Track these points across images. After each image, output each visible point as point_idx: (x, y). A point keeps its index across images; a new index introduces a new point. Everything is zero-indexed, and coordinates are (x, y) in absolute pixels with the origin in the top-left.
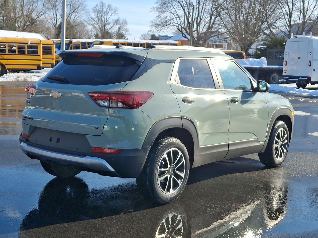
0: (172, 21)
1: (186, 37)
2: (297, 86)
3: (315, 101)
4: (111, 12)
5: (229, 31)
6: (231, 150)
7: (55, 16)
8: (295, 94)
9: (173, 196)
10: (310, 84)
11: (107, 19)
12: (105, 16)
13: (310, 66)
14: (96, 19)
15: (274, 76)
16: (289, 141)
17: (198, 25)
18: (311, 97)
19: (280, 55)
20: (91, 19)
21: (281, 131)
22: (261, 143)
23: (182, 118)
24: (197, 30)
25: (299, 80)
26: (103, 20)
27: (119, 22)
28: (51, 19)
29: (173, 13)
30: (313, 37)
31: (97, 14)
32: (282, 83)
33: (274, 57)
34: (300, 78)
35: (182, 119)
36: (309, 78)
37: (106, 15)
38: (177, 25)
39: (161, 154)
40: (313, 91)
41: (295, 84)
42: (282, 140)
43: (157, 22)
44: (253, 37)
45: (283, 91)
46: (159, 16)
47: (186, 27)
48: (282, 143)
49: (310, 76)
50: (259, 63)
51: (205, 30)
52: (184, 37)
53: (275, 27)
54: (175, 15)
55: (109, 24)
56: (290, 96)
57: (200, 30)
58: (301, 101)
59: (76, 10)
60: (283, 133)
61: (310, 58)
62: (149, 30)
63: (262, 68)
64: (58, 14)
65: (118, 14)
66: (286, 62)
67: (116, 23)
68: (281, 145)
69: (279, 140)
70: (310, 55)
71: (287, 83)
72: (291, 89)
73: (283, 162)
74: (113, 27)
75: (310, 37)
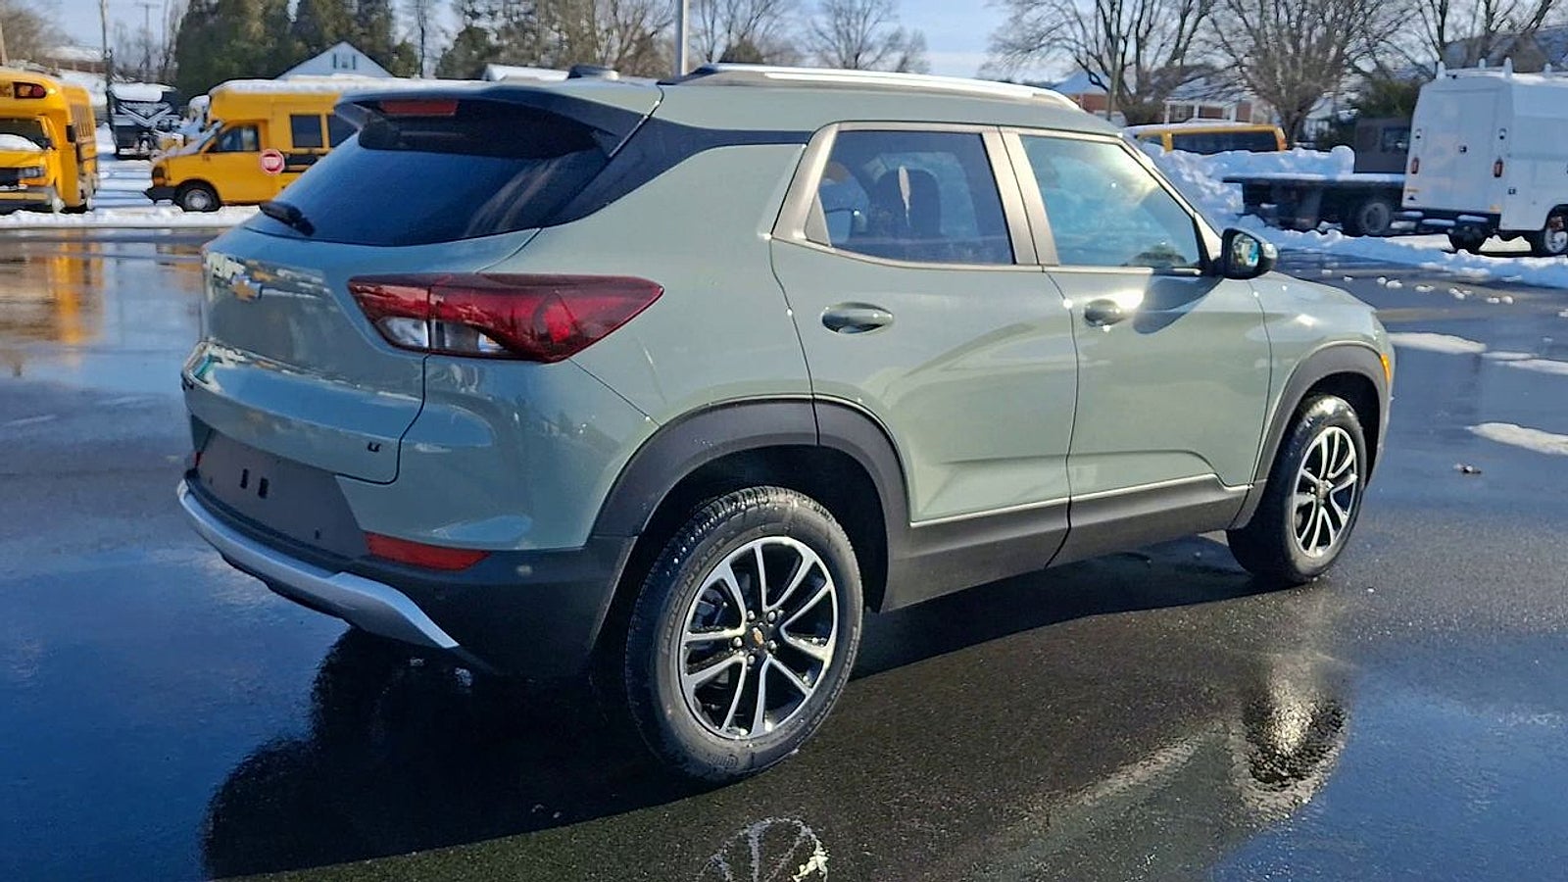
0: (1055, 34)
1: (1099, 84)
2: (1451, 245)
3: (1509, 300)
4: (876, 11)
5: (1239, 63)
6: (1079, 529)
7: (709, 27)
8: (1441, 271)
9: (768, 747)
10: (1496, 238)
11: (865, 34)
12: (858, 23)
13: (1498, 175)
14: (832, 35)
15: (1376, 209)
16: (1364, 477)
17: (1141, 44)
18: (1496, 284)
19: (1400, 139)
20: (815, 34)
21: (1331, 439)
22: (1234, 492)
23: (814, 401)
24: (1138, 62)
25: (1460, 225)
26: (853, 36)
27: (899, 42)
28: (698, 36)
29: (1063, 7)
30: (1515, 76)
31: (835, 21)
32: (1403, 232)
33: (1378, 146)
34: (1463, 218)
35: (816, 406)
36: (1495, 218)
37: (861, 20)
38: (1074, 45)
39: (697, 568)
40: (1503, 265)
41: (1446, 237)
42: (1330, 475)
43: (1011, 37)
44: (1317, 80)
45: (1399, 261)
46: (1016, 17)
47: (1100, 52)
48: (1331, 486)
49: (1497, 211)
50: (1327, 166)
51: (1161, 62)
52: (1093, 83)
53: (1389, 48)
54: (1068, 13)
55: (870, 48)
56: (1424, 279)
57: (1147, 60)
58: (1458, 300)
59: (771, 6)
60: (1340, 446)
61: (1499, 149)
62: (984, 63)
63: (1334, 182)
64: (718, 22)
65: (897, 17)
66: (1416, 160)
67: (891, 45)
68: (1328, 494)
69: (1317, 478)
70: (1502, 138)
71: (1416, 232)
72: (1429, 254)
73: (1332, 563)
74: (882, 59)
75: (1502, 75)
